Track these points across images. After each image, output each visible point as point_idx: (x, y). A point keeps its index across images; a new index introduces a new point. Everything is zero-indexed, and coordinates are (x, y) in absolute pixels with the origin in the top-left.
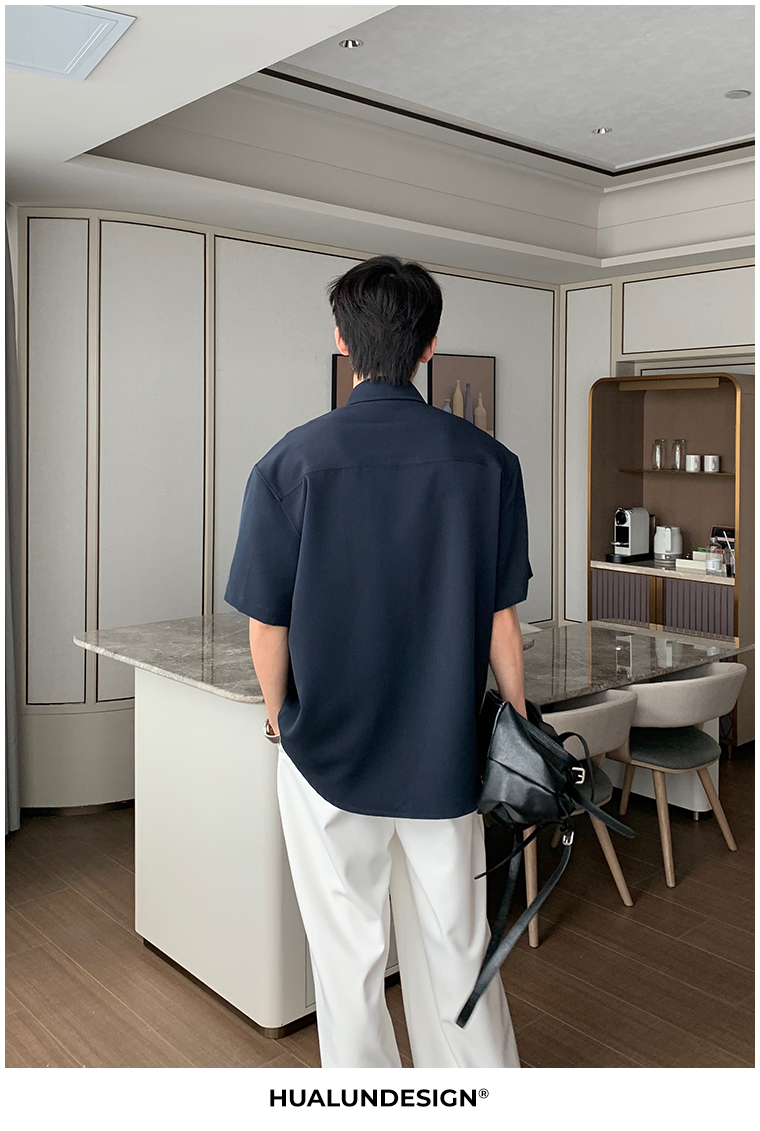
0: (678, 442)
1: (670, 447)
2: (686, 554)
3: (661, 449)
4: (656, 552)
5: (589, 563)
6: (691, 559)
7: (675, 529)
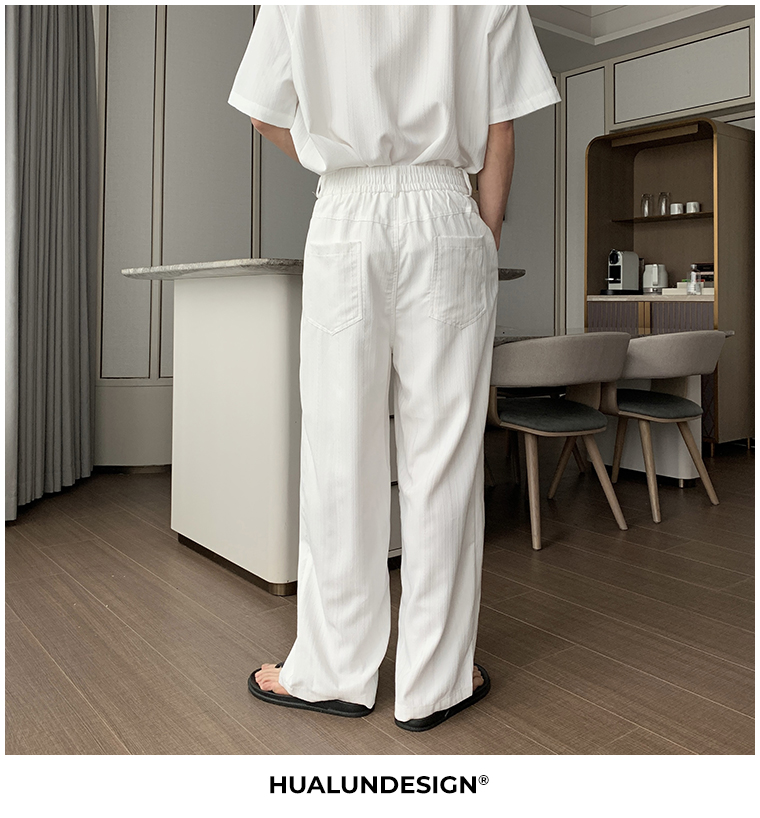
0: (663, 195)
1: (656, 200)
2: (671, 284)
4: (644, 286)
5: (586, 299)
6: (675, 287)
7: (661, 266)
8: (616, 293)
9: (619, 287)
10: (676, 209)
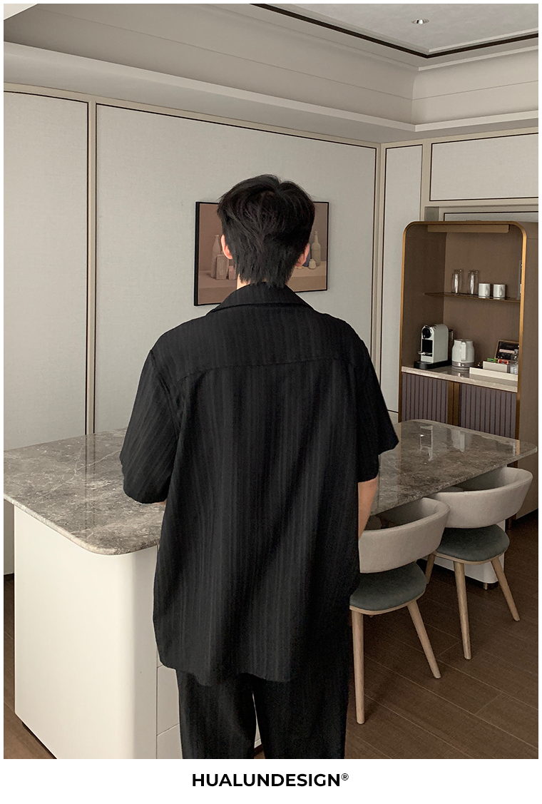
0: (474, 272)
1: (466, 274)
3: (459, 277)
4: (453, 360)
5: (400, 369)
7: (470, 343)
9: (430, 360)
10: (483, 291)
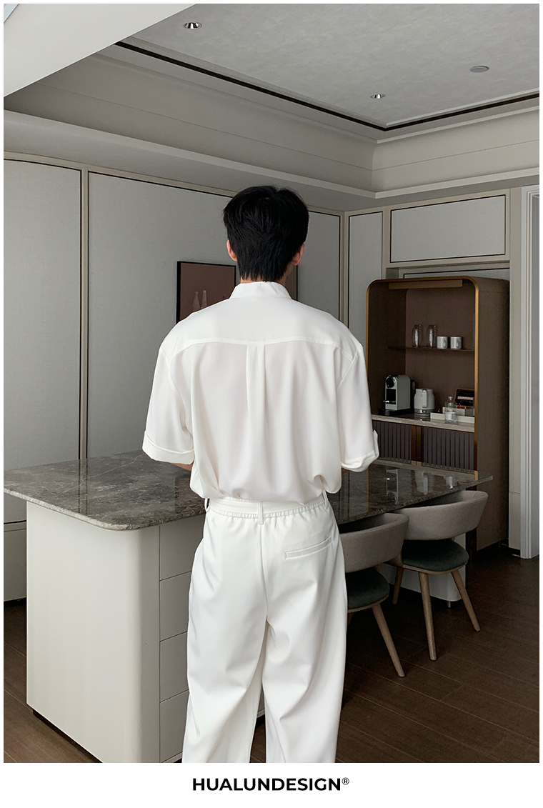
0: (431, 327)
1: (425, 329)
2: (438, 408)
3: (418, 332)
4: (415, 407)
6: (442, 413)
7: (430, 391)
8: (393, 414)
9: (394, 408)
10: (441, 343)
